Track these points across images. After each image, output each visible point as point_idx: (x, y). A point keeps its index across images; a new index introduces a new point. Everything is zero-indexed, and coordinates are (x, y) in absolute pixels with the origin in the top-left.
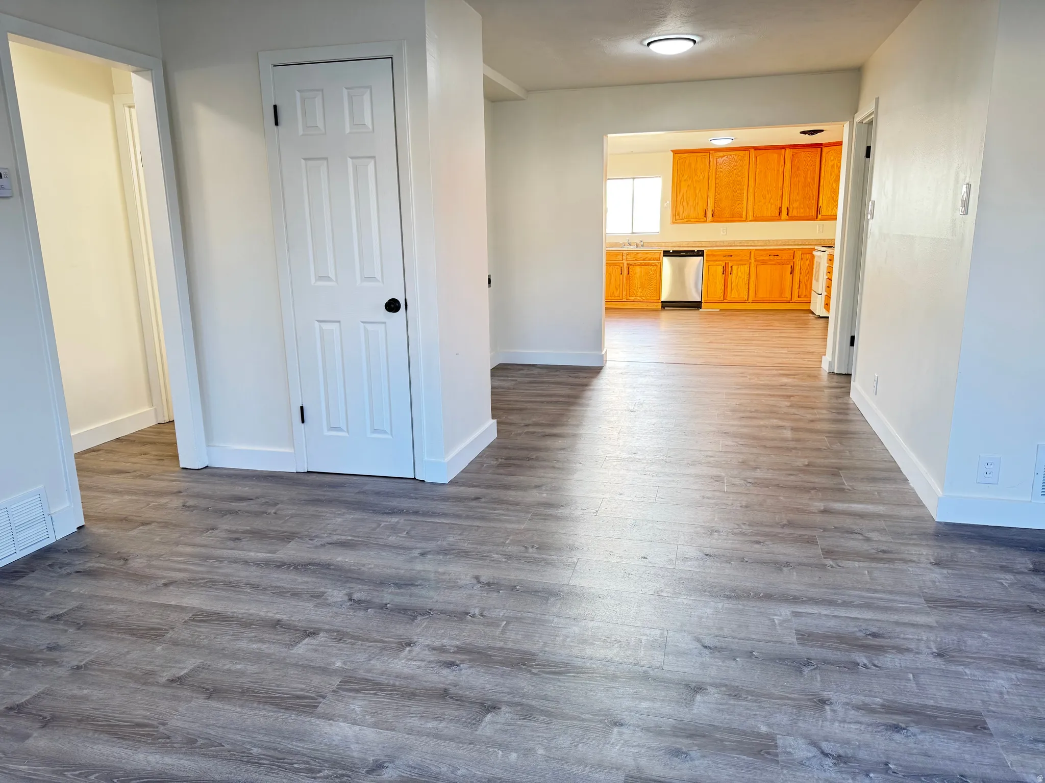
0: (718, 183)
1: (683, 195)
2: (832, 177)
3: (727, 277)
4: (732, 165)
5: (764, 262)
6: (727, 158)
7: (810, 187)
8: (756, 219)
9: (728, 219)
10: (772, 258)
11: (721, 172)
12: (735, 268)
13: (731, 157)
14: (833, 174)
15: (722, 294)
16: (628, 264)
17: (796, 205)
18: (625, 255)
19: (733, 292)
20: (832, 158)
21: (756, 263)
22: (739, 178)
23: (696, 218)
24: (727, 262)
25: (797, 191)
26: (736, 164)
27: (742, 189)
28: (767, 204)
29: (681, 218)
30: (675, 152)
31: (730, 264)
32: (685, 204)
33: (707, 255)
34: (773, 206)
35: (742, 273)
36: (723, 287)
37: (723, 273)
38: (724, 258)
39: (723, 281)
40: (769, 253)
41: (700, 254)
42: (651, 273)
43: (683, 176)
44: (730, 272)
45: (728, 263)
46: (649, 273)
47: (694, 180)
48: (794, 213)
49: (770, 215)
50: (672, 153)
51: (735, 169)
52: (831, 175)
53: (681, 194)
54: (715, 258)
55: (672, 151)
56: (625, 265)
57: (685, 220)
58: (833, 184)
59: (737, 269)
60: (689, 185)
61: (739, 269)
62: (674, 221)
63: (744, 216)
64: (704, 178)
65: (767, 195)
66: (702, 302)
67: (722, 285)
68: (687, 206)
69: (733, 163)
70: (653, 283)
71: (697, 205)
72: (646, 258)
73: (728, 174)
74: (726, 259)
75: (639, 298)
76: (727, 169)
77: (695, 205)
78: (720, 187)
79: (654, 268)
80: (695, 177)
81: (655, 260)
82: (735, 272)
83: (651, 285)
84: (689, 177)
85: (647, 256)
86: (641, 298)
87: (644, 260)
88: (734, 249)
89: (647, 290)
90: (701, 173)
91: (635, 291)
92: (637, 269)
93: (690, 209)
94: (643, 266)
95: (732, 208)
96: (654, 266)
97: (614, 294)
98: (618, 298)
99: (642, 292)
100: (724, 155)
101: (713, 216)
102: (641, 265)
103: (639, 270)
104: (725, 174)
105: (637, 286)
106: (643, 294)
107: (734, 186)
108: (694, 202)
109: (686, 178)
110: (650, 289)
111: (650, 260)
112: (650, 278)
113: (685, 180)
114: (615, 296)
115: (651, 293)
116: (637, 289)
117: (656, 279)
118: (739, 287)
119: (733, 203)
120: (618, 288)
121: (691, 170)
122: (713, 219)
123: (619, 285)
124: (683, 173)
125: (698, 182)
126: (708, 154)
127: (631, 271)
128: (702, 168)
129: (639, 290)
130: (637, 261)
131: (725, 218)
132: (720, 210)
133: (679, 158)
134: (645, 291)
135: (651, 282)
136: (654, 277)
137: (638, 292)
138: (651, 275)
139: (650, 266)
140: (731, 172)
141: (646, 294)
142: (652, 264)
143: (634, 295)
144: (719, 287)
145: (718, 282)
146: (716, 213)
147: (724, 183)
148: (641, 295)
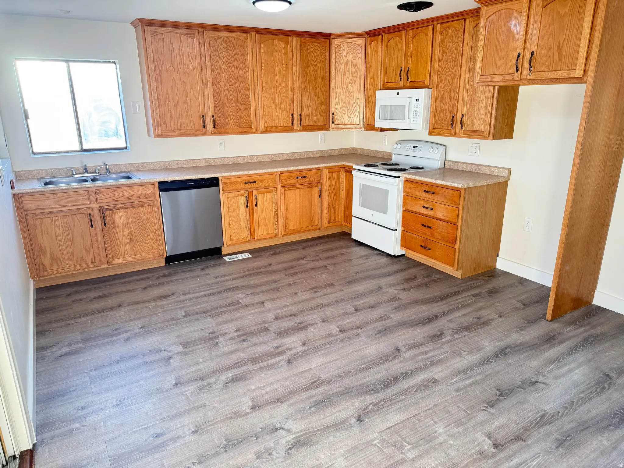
0: (215, 78)
1: (168, 94)
2: (346, 77)
3: (251, 211)
4: (231, 53)
5: (291, 187)
6: (223, 41)
7: (321, 89)
8: (268, 131)
10: (299, 180)
11: (218, 61)
12: (260, 197)
13: (228, 40)
14: (348, 73)
15: (248, 232)
16: (100, 209)
17: (308, 111)
18: (91, 194)
19: (260, 228)
20: (345, 54)
21: (283, 188)
22: (241, 73)
23: (192, 129)
24: (250, 190)
25: (309, 94)
26: (235, 51)
27: (247, 89)
28: (278, 110)
30: (144, 23)
31: (255, 193)
32: (172, 107)
33: (222, 183)
34: (284, 112)
35: (269, 203)
36: (248, 225)
37: (247, 206)
38: (247, 186)
39: (248, 217)
40: (296, 174)
41: (216, 182)
42: (145, 217)
43: (163, 63)
44: (254, 203)
45: (252, 192)
46: (141, 218)
47: (181, 71)
48: (307, 122)
49: (282, 125)
51: (235, 59)
52: (345, 74)
54: (234, 187)
58: (347, 87)
59: (263, 199)
60: (174, 79)
61: (265, 199)
62: (160, 132)
63: (253, 126)
64: (194, 68)
65: (277, 99)
67: (248, 221)
68: (176, 110)
69: (231, 50)
70: (149, 233)
71: (191, 110)
72: (132, 196)
73: (227, 65)
74: (250, 186)
75: (130, 259)
76: (225, 58)
77: (188, 109)
78: (219, 84)
79: (147, 210)
80: (183, 66)
81: (148, 197)
82: (261, 203)
83: (146, 235)
84: (173, 66)
85: (132, 193)
86: (134, 258)
87: (129, 199)
88: (257, 173)
89: (142, 244)
90: (190, 62)
91: (122, 250)
92: (120, 215)
93: (181, 115)
94: (129, 209)
95: (238, 114)
96: (148, 207)
97: (83, 260)
98: (94, 265)
99: (134, 249)
100: (218, 36)
101: (214, 126)
102: (125, 208)
103: (124, 216)
104: (223, 65)
105: (123, 241)
106: (136, 252)
107: (236, 83)
108: (185, 104)
109: (168, 68)
110: (146, 242)
111: (139, 198)
112: (144, 226)
113: (167, 71)
114: (86, 263)
115: (148, 247)
116: (125, 246)
117: (153, 226)
118: (267, 221)
119: (238, 108)
120: (90, 249)
121: (174, 55)
122: (215, 131)
123: (92, 245)
124: (162, 59)
125: (186, 74)
126: (196, 32)
127: (108, 219)
128: (189, 53)
129: (129, 247)
130: (117, 203)
131: (231, 129)
132: (222, 118)
133: (154, 33)
134: (138, 247)
135: (147, 232)
136: (149, 223)
137: (127, 250)
138: (144, 220)
139: (140, 208)
140: (231, 63)
141: (140, 250)
142: (145, 204)
143: (121, 255)
144: (244, 223)
145: (242, 219)
146: (218, 122)
147: (223, 78)
148: (133, 253)
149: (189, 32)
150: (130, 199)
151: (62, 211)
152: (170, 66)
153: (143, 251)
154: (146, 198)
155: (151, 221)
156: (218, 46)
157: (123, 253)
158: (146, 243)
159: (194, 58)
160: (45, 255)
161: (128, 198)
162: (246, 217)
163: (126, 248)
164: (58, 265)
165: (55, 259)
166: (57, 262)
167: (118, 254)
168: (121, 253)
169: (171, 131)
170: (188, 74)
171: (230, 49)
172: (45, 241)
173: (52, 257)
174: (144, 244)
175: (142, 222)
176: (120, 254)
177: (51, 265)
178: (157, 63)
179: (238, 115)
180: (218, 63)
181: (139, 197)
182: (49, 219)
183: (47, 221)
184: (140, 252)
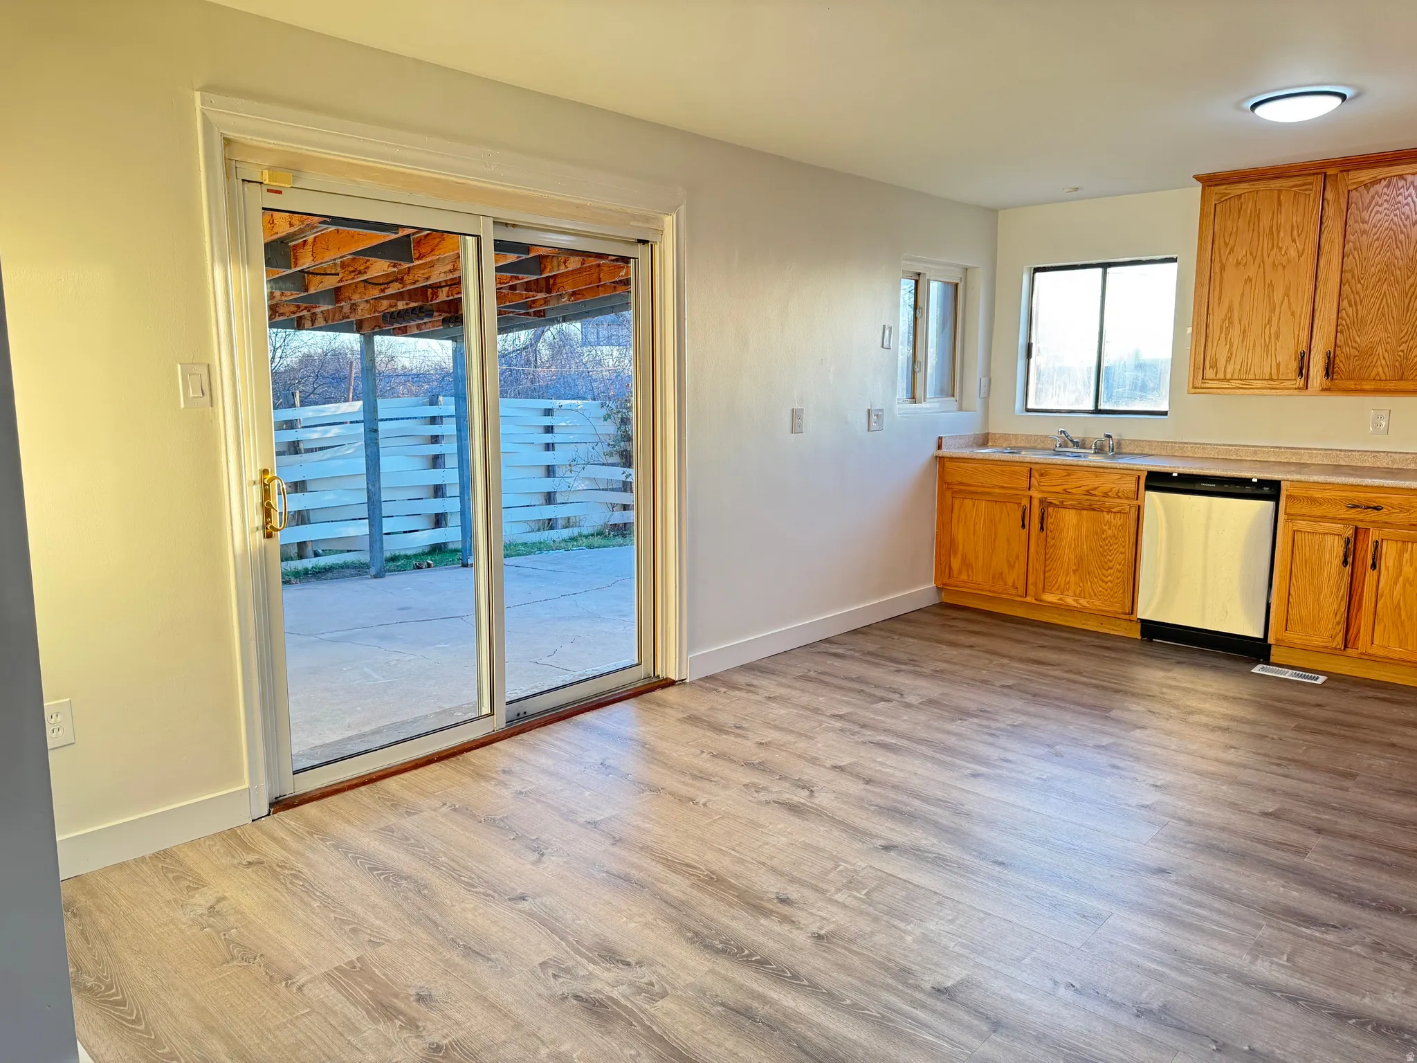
0: (1351, 271)
1: (1231, 308)
3: (1358, 575)
4: (1406, 209)
6: (1388, 186)
9: (1381, 385)
11: (1365, 232)
12: (1389, 552)
13: (1401, 184)
15: (1340, 630)
16: (1041, 501)
18: (1036, 474)
19: (1379, 629)
23: (1271, 379)
24: (1360, 525)
29: (1221, 376)
30: (1209, 181)
31: (1374, 535)
32: (1236, 334)
33: (1287, 496)
35: (1415, 569)
36: (1343, 608)
38: (1352, 514)
39: (1344, 590)
41: (1268, 490)
42: (1111, 532)
43: (1232, 250)
44: (1370, 562)
45: (1367, 530)
46: (1104, 531)
47: (1268, 262)
50: (1200, 185)
53: (1225, 303)
54: (1317, 511)
55: (1198, 178)
56: (1036, 503)
57: (1234, 383)
59: (1400, 554)
60: (1249, 280)
61: (1407, 556)
62: (1199, 382)
64: (1301, 253)
66: (1271, 640)
67: (1342, 600)
68: (1243, 340)
69: (1408, 204)
70: (1112, 564)
71: (1278, 338)
72: (1095, 489)
73: (1391, 237)
74: (1361, 517)
75: (1070, 601)
76: (1387, 223)
77: (1270, 338)
78: (1359, 282)
79: (1118, 521)
80: (1273, 253)
81: (1122, 496)
82: (1390, 564)
83: (1106, 567)
84: (1251, 254)
85: (1096, 484)
86: (1075, 601)
87: (1088, 493)
88: (1385, 485)
89: (1095, 580)
90: (1294, 241)
91: (1062, 580)
92: (1069, 518)
93: (1251, 351)
94: (1085, 512)
95: (1404, 347)
96: (1119, 515)
97: (1003, 578)
98: (1014, 592)
99: (1081, 585)
100: (1375, 177)
101: (1327, 374)
102: (1079, 508)
103: (1075, 521)
104: (1377, 239)
105: (1065, 565)
106: (1083, 591)
107: (1409, 278)
108: (1265, 328)
109: (1240, 259)
110: (1104, 578)
111: (1106, 495)
112: (1106, 548)
113: (1238, 264)
114: (1005, 584)
115: (1106, 590)
116: (1067, 575)
117: (1122, 553)
118: (1403, 614)
119: (1403, 333)
120: (1014, 563)
121: (1258, 232)
122: (1327, 383)
123: (1018, 557)
124: (1232, 242)
125: (1280, 268)
126: (1317, 179)
127: (1049, 520)
128: (1295, 224)
129: (1073, 579)
130: (1068, 496)
131: (1373, 382)
132: (1355, 356)
133: (1221, 198)
134: (1089, 583)
135: (1109, 560)
136: (1116, 546)
137: (1068, 583)
138: (1107, 538)
139: (1105, 513)
140: (1402, 232)
141: (1090, 590)
142: (1113, 508)
143: (1058, 589)
144: (1331, 603)
145: (1326, 590)
146: (1341, 365)
147: (1373, 269)
148: (1078, 592)
149: (1299, 183)
150: (1092, 495)
151: (989, 493)
152: (1246, 254)
153: (1095, 595)
154: (1119, 497)
155: (1119, 544)
156: (1373, 198)
157: (1062, 586)
158: (1103, 581)
159: (1304, 233)
160: (955, 553)
161: (1088, 491)
162: (1338, 588)
163: (1068, 579)
164: (969, 576)
165: (966, 564)
166: (968, 571)
167: (1054, 586)
168: (1059, 586)
169: (1225, 380)
170: (1284, 268)
171: (1405, 202)
172: (960, 535)
173: (964, 559)
174: (1100, 582)
175: (1104, 540)
176: (1056, 586)
177: (960, 572)
178: (1220, 252)
179: (1403, 351)
180: (1365, 236)
181: (1106, 493)
182: (970, 501)
183: (968, 503)
184: (1090, 595)
